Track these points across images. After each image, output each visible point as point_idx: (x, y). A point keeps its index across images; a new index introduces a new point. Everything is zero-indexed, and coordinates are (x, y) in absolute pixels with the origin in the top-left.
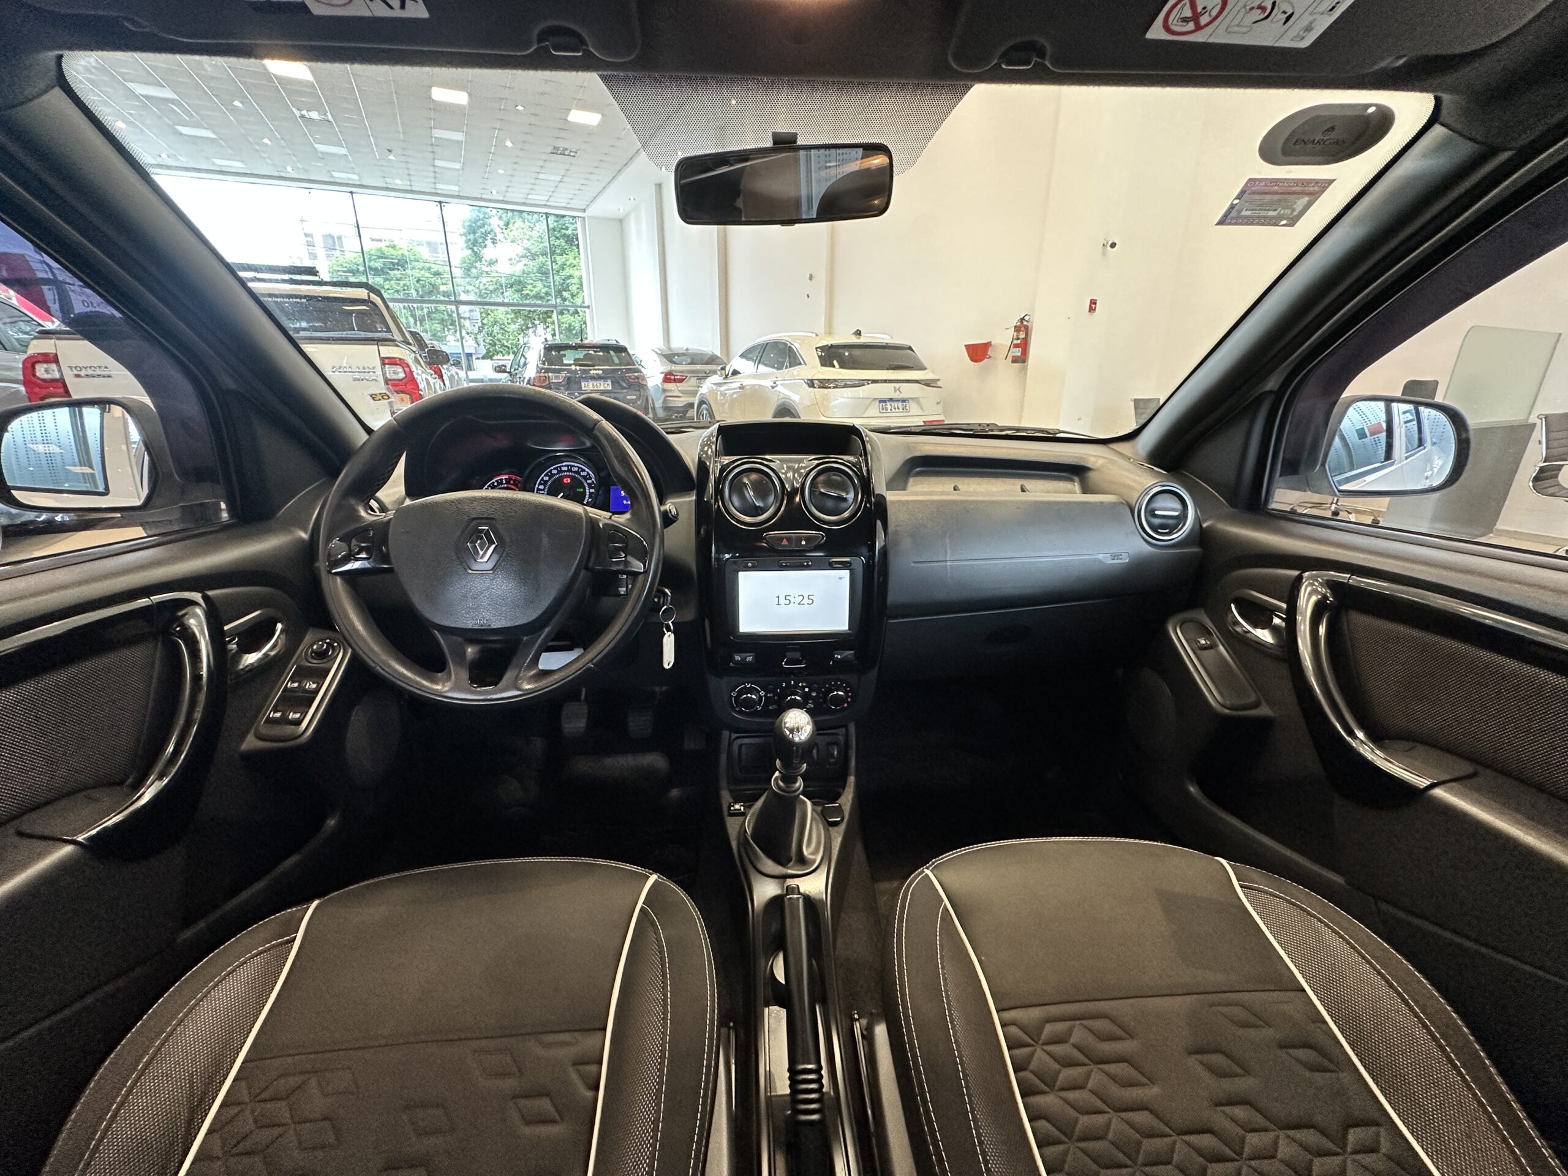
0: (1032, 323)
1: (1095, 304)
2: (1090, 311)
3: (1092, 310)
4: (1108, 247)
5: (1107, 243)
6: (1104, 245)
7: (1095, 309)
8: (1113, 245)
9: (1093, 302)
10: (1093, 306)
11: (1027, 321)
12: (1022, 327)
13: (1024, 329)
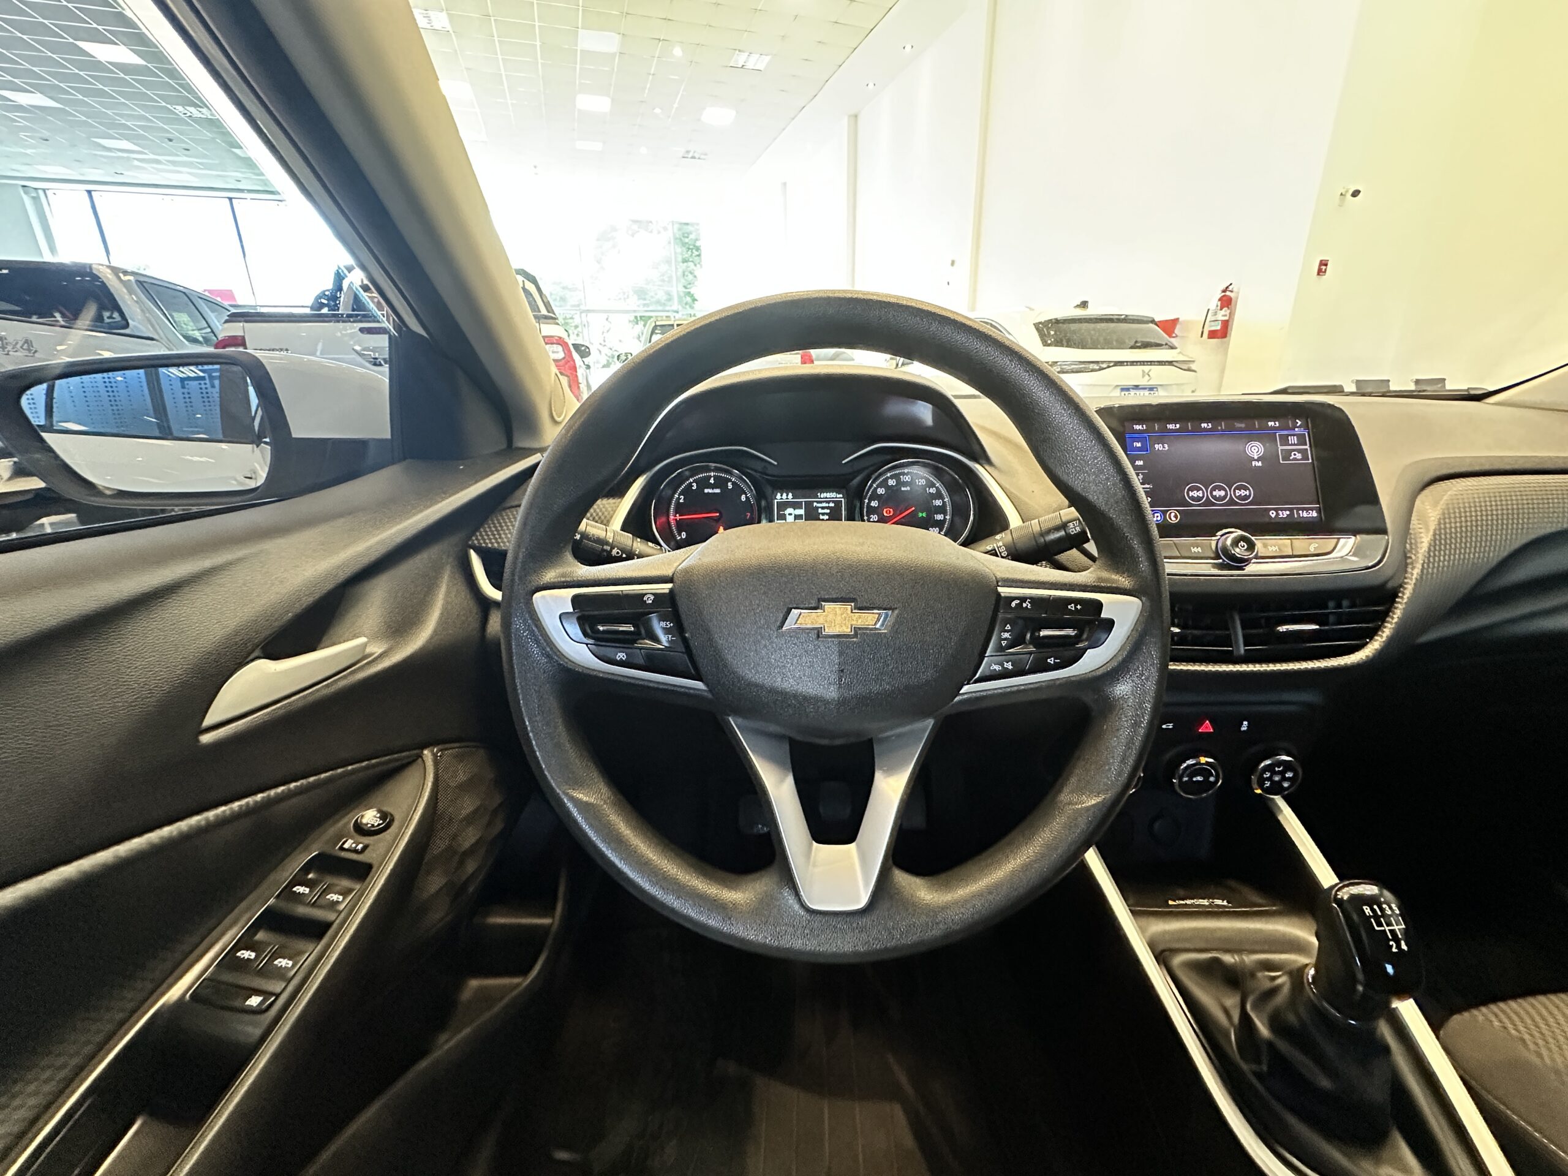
0: (1238, 293)
1: (1326, 265)
2: (1318, 274)
3: (1320, 272)
4: (1349, 196)
5: (1347, 191)
6: (1342, 194)
7: (1325, 272)
8: (1356, 193)
9: (1324, 263)
10: (1324, 267)
11: (1231, 291)
12: (1224, 298)
13: (1226, 302)
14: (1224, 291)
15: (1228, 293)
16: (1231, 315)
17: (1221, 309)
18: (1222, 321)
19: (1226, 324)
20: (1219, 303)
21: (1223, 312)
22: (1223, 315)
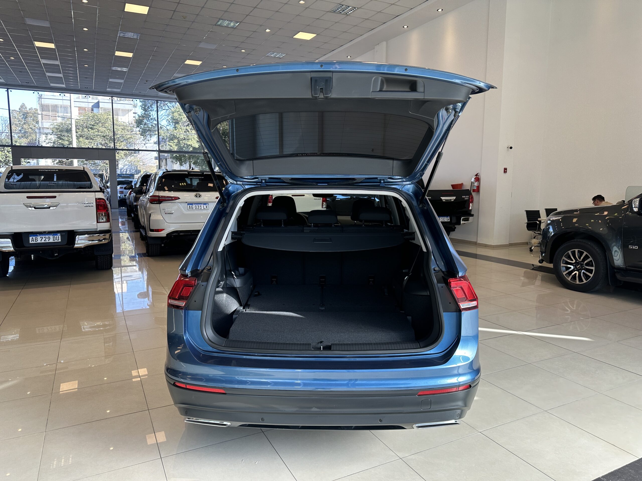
0: (480, 176)
3: (505, 172)
12: (477, 178)
13: (478, 179)
14: (476, 175)
15: (478, 176)
16: (479, 184)
17: (476, 182)
18: (477, 186)
19: (478, 187)
20: (475, 180)
21: (476, 183)
22: (476, 184)
